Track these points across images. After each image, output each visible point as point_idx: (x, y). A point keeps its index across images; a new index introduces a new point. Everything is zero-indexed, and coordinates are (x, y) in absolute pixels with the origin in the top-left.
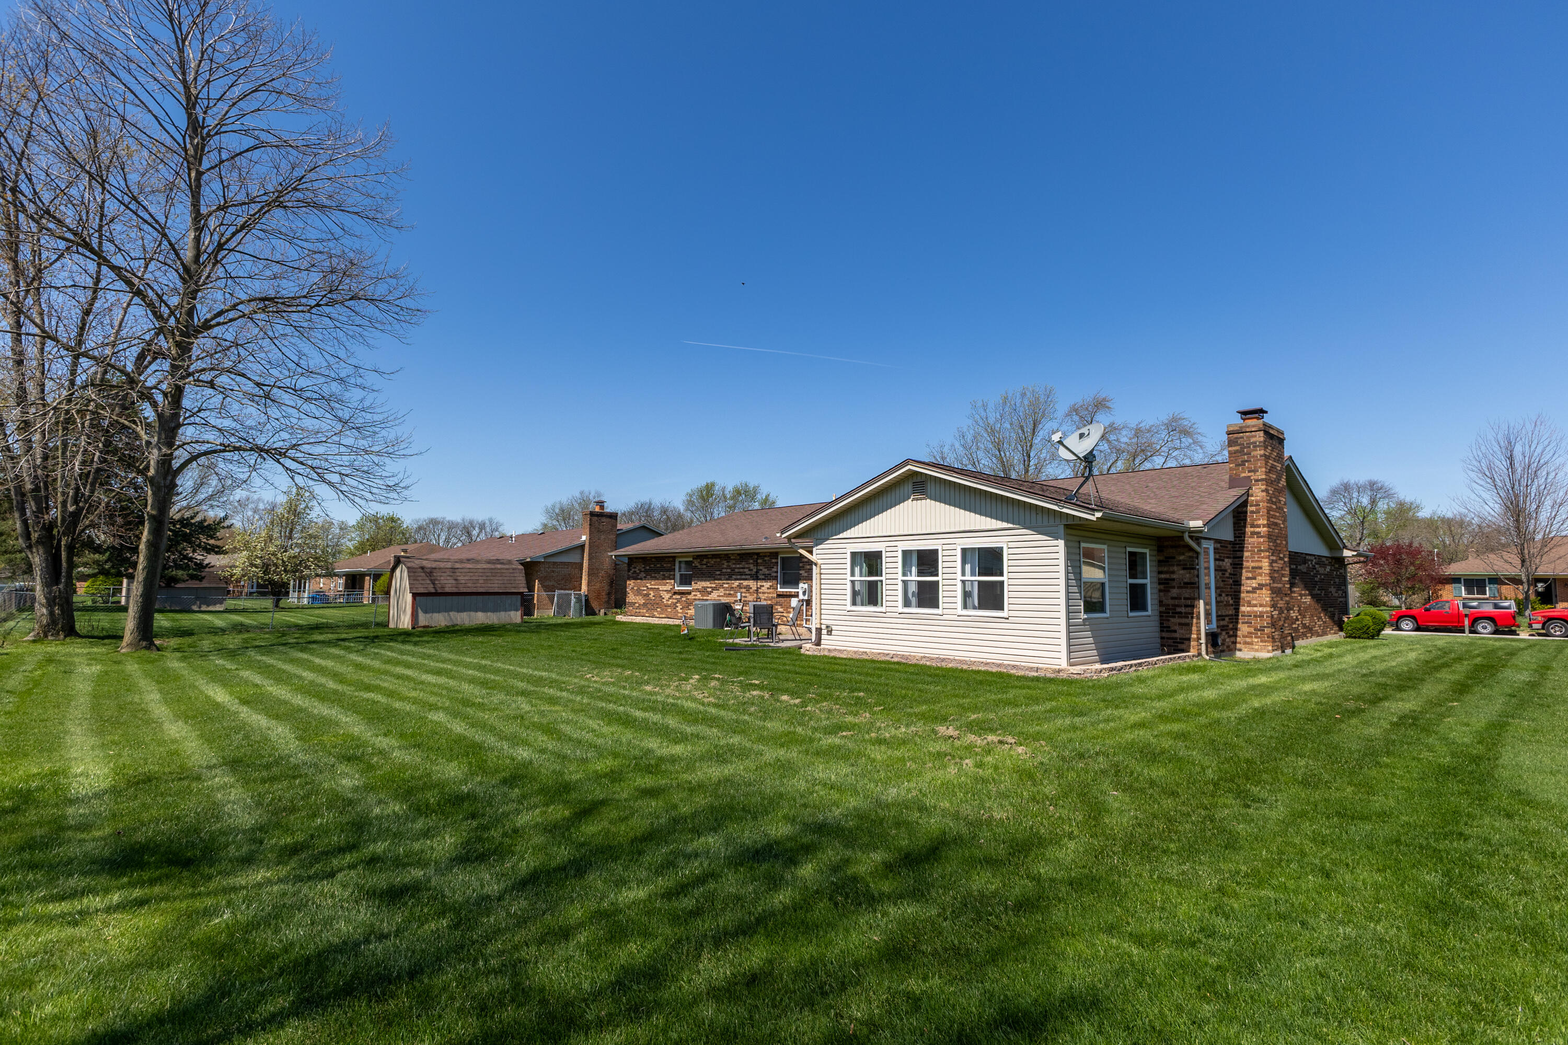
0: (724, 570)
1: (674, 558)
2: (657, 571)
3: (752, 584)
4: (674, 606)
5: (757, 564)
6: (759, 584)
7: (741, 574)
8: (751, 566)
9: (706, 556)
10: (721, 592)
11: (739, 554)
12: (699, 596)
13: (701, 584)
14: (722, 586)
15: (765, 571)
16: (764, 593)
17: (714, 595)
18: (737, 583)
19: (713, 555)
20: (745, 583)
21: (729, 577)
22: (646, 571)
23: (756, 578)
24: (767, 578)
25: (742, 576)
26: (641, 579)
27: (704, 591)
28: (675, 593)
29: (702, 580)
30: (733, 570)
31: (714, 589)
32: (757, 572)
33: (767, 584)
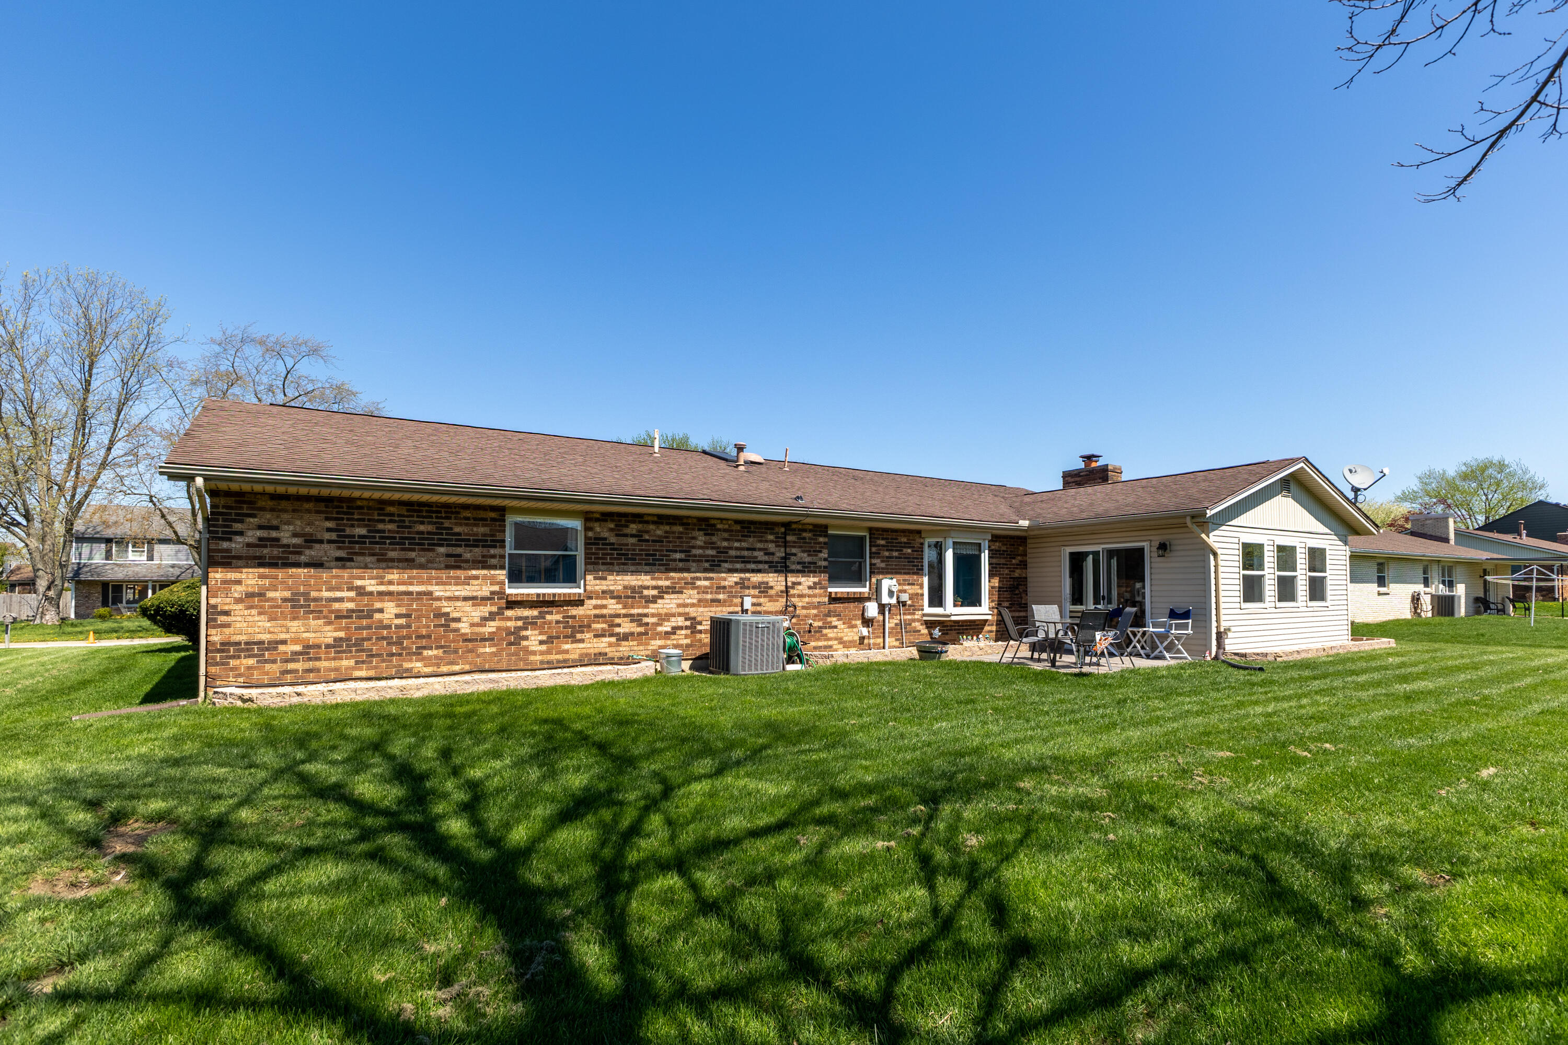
0: (695, 552)
1: (502, 510)
2: (426, 543)
3: (776, 581)
4: (515, 637)
5: (786, 544)
6: (791, 579)
7: (745, 560)
8: (771, 547)
9: (637, 518)
10: (691, 596)
11: (737, 522)
12: (613, 606)
13: (617, 582)
14: (692, 584)
15: (806, 558)
16: (801, 596)
17: (669, 603)
18: (734, 578)
19: (660, 517)
20: (756, 578)
21: (713, 566)
22: (341, 541)
23: (782, 568)
24: (806, 569)
25: (747, 563)
26: (317, 565)
27: (633, 595)
28: (512, 604)
29: (624, 572)
30: (723, 551)
31: (663, 592)
32: (785, 558)
33: (807, 581)
